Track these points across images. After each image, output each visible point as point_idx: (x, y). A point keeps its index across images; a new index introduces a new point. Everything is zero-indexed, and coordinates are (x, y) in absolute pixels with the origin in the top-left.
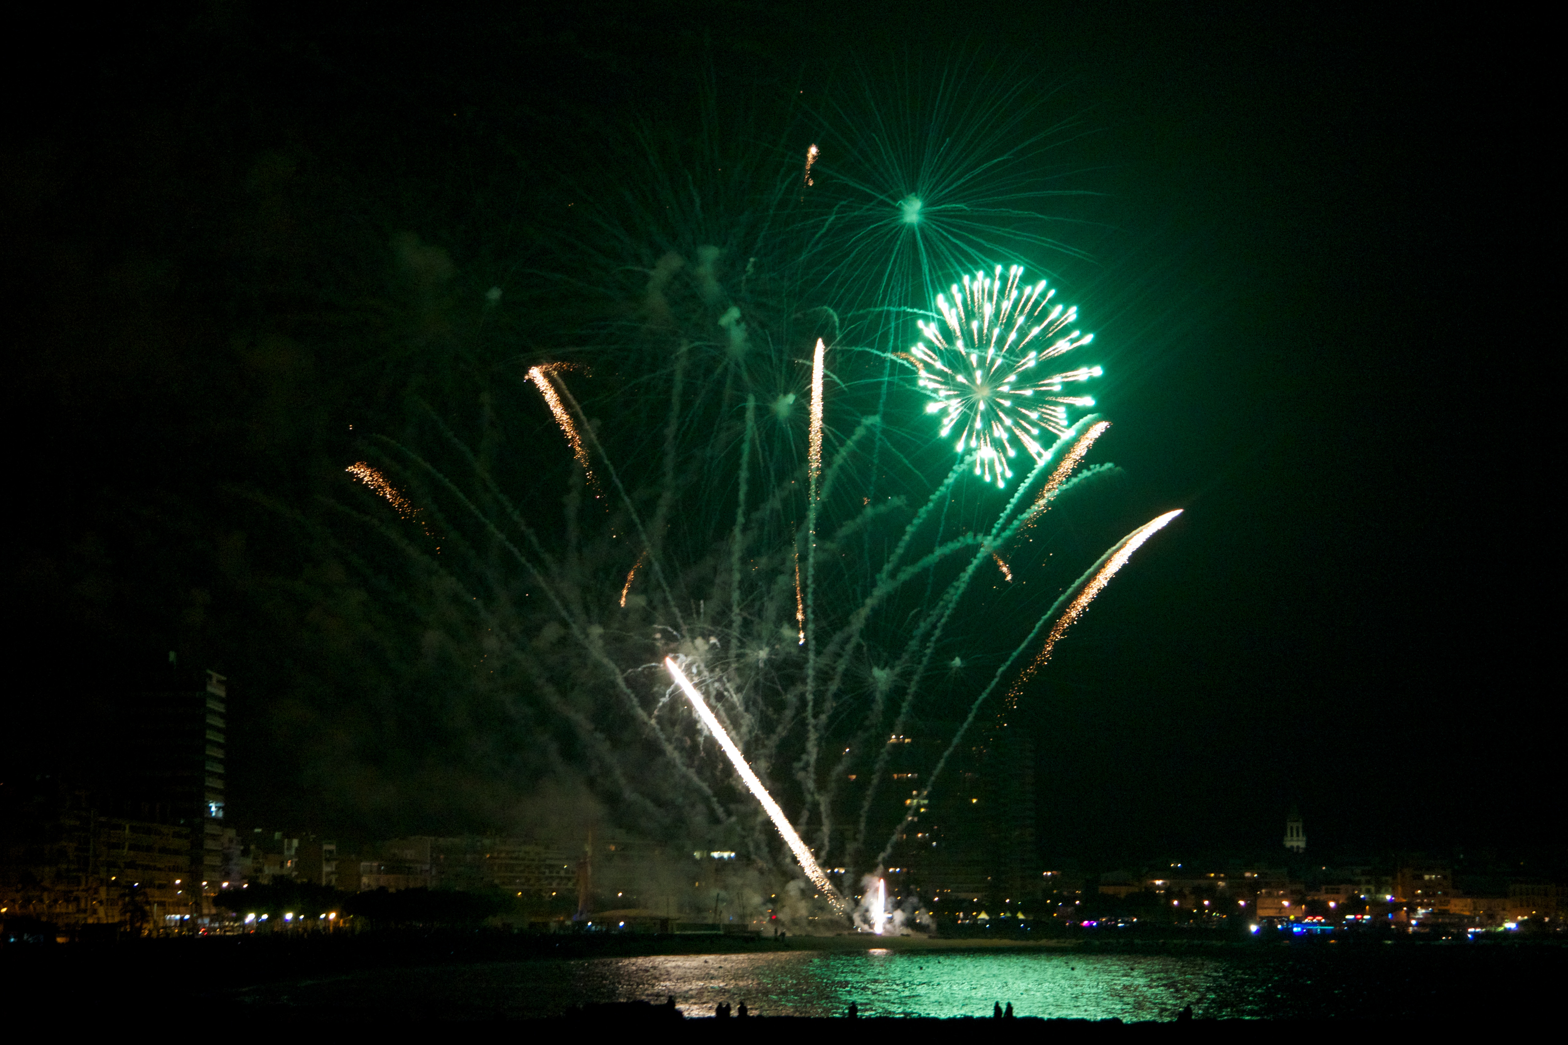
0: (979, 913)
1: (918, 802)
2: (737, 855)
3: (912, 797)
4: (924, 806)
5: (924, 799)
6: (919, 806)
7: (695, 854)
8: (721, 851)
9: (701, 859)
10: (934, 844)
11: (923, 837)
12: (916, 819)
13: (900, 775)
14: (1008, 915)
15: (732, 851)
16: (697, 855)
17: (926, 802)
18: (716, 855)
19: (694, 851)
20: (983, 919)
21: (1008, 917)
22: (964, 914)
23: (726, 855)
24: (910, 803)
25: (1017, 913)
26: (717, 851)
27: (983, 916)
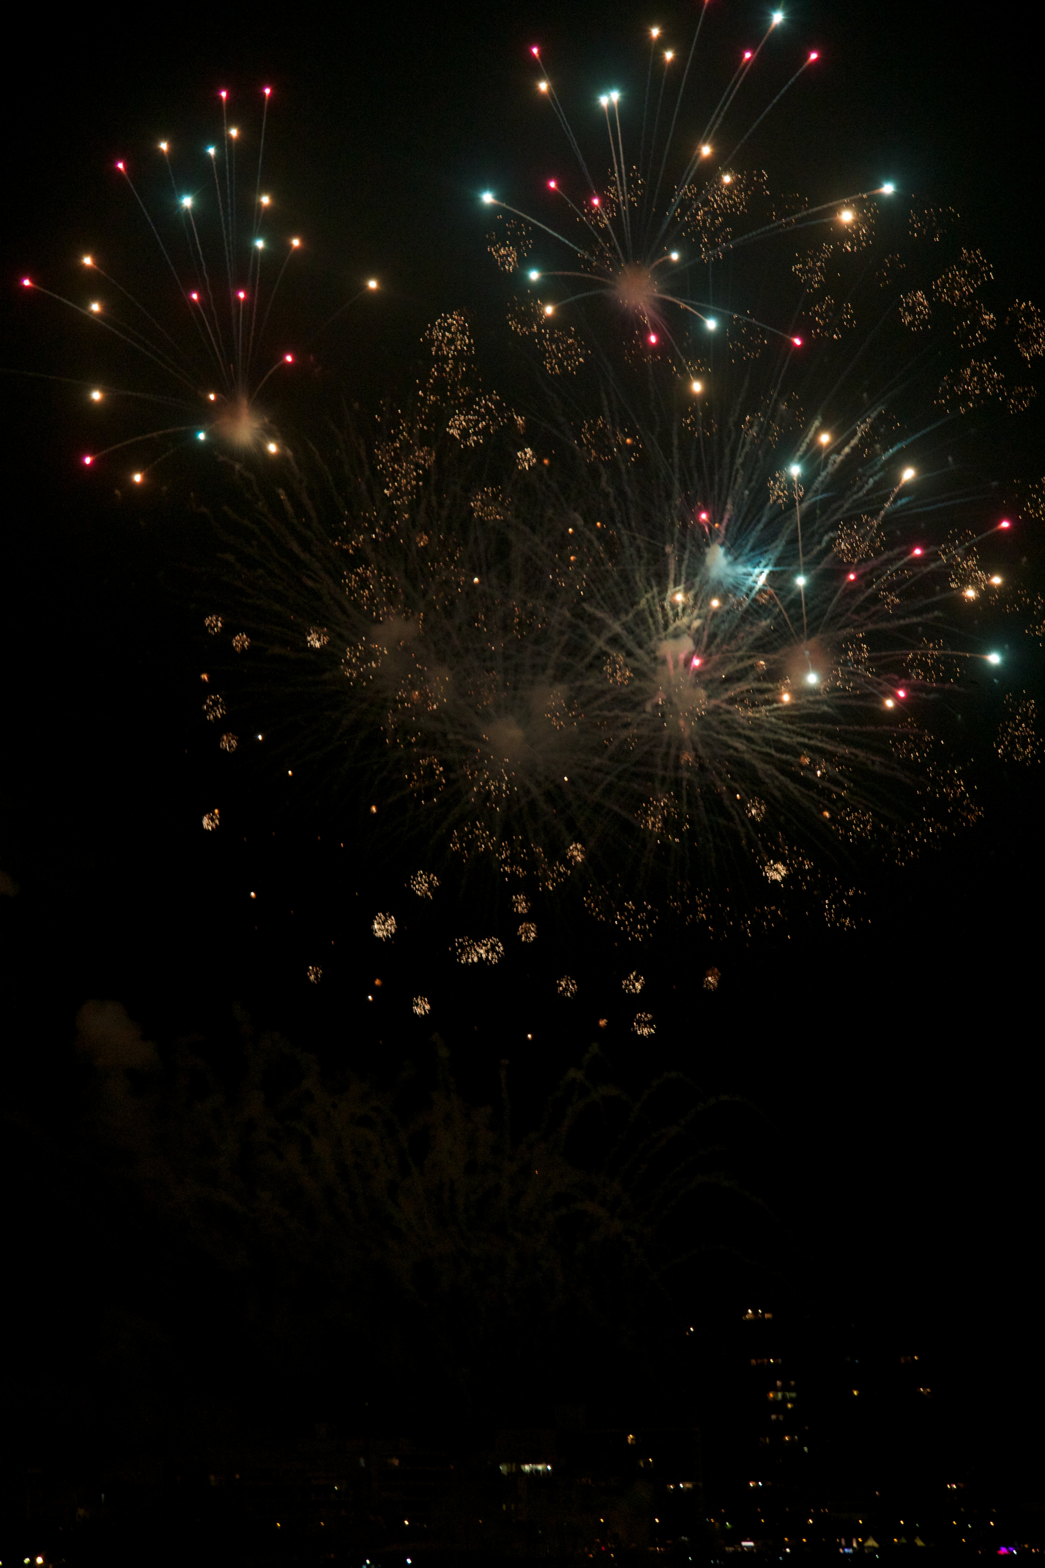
0: (865, 1540)
1: (784, 1396)
2: (553, 1467)
3: (776, 1390)
4: (791, 1400)
5: (790, 1391)
6: (785, 1400)
7: (501, 1467)
8: (532, 1464)
9: (510, 1474)
10: (806, 1449)
11: (792, 1440)
12: (781, 1418)
13: (759, 1361)
14: (904, 1541)
15: (547, 1463)
16: (503, 1468)
17: (794, 1395)
18: (527, 1468)
19: (500, 1463)
20: (873, 1547)
21: (902, 1544)
22: (846, 1542)
23: (540, 1467)
24: (773, 1398)
25: (915, 1538)
26: (528, 1463)
27: (871, 1543)
